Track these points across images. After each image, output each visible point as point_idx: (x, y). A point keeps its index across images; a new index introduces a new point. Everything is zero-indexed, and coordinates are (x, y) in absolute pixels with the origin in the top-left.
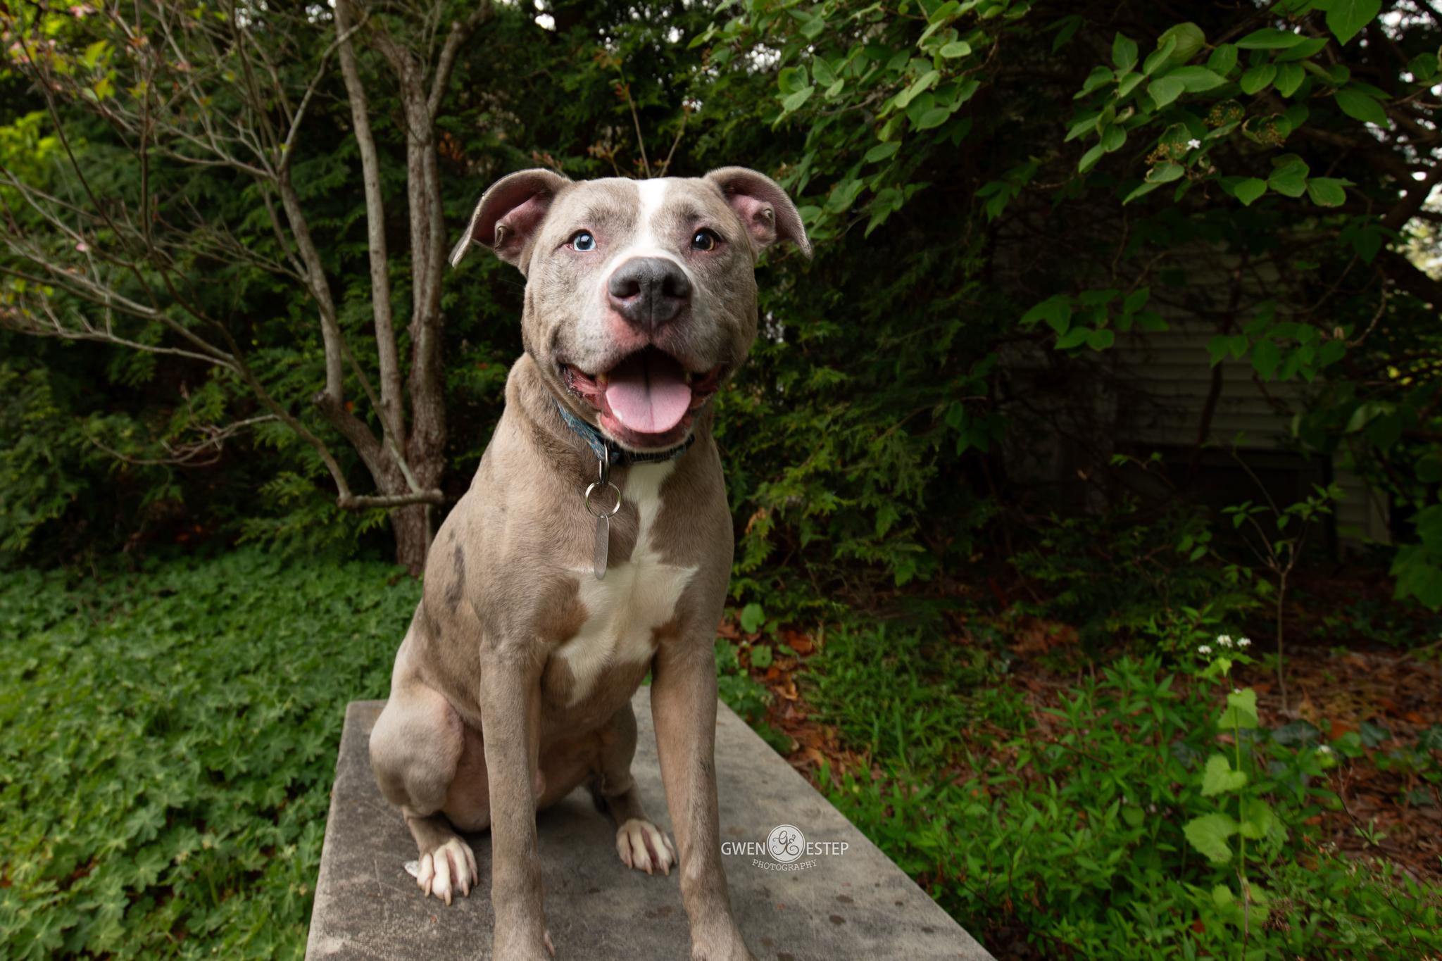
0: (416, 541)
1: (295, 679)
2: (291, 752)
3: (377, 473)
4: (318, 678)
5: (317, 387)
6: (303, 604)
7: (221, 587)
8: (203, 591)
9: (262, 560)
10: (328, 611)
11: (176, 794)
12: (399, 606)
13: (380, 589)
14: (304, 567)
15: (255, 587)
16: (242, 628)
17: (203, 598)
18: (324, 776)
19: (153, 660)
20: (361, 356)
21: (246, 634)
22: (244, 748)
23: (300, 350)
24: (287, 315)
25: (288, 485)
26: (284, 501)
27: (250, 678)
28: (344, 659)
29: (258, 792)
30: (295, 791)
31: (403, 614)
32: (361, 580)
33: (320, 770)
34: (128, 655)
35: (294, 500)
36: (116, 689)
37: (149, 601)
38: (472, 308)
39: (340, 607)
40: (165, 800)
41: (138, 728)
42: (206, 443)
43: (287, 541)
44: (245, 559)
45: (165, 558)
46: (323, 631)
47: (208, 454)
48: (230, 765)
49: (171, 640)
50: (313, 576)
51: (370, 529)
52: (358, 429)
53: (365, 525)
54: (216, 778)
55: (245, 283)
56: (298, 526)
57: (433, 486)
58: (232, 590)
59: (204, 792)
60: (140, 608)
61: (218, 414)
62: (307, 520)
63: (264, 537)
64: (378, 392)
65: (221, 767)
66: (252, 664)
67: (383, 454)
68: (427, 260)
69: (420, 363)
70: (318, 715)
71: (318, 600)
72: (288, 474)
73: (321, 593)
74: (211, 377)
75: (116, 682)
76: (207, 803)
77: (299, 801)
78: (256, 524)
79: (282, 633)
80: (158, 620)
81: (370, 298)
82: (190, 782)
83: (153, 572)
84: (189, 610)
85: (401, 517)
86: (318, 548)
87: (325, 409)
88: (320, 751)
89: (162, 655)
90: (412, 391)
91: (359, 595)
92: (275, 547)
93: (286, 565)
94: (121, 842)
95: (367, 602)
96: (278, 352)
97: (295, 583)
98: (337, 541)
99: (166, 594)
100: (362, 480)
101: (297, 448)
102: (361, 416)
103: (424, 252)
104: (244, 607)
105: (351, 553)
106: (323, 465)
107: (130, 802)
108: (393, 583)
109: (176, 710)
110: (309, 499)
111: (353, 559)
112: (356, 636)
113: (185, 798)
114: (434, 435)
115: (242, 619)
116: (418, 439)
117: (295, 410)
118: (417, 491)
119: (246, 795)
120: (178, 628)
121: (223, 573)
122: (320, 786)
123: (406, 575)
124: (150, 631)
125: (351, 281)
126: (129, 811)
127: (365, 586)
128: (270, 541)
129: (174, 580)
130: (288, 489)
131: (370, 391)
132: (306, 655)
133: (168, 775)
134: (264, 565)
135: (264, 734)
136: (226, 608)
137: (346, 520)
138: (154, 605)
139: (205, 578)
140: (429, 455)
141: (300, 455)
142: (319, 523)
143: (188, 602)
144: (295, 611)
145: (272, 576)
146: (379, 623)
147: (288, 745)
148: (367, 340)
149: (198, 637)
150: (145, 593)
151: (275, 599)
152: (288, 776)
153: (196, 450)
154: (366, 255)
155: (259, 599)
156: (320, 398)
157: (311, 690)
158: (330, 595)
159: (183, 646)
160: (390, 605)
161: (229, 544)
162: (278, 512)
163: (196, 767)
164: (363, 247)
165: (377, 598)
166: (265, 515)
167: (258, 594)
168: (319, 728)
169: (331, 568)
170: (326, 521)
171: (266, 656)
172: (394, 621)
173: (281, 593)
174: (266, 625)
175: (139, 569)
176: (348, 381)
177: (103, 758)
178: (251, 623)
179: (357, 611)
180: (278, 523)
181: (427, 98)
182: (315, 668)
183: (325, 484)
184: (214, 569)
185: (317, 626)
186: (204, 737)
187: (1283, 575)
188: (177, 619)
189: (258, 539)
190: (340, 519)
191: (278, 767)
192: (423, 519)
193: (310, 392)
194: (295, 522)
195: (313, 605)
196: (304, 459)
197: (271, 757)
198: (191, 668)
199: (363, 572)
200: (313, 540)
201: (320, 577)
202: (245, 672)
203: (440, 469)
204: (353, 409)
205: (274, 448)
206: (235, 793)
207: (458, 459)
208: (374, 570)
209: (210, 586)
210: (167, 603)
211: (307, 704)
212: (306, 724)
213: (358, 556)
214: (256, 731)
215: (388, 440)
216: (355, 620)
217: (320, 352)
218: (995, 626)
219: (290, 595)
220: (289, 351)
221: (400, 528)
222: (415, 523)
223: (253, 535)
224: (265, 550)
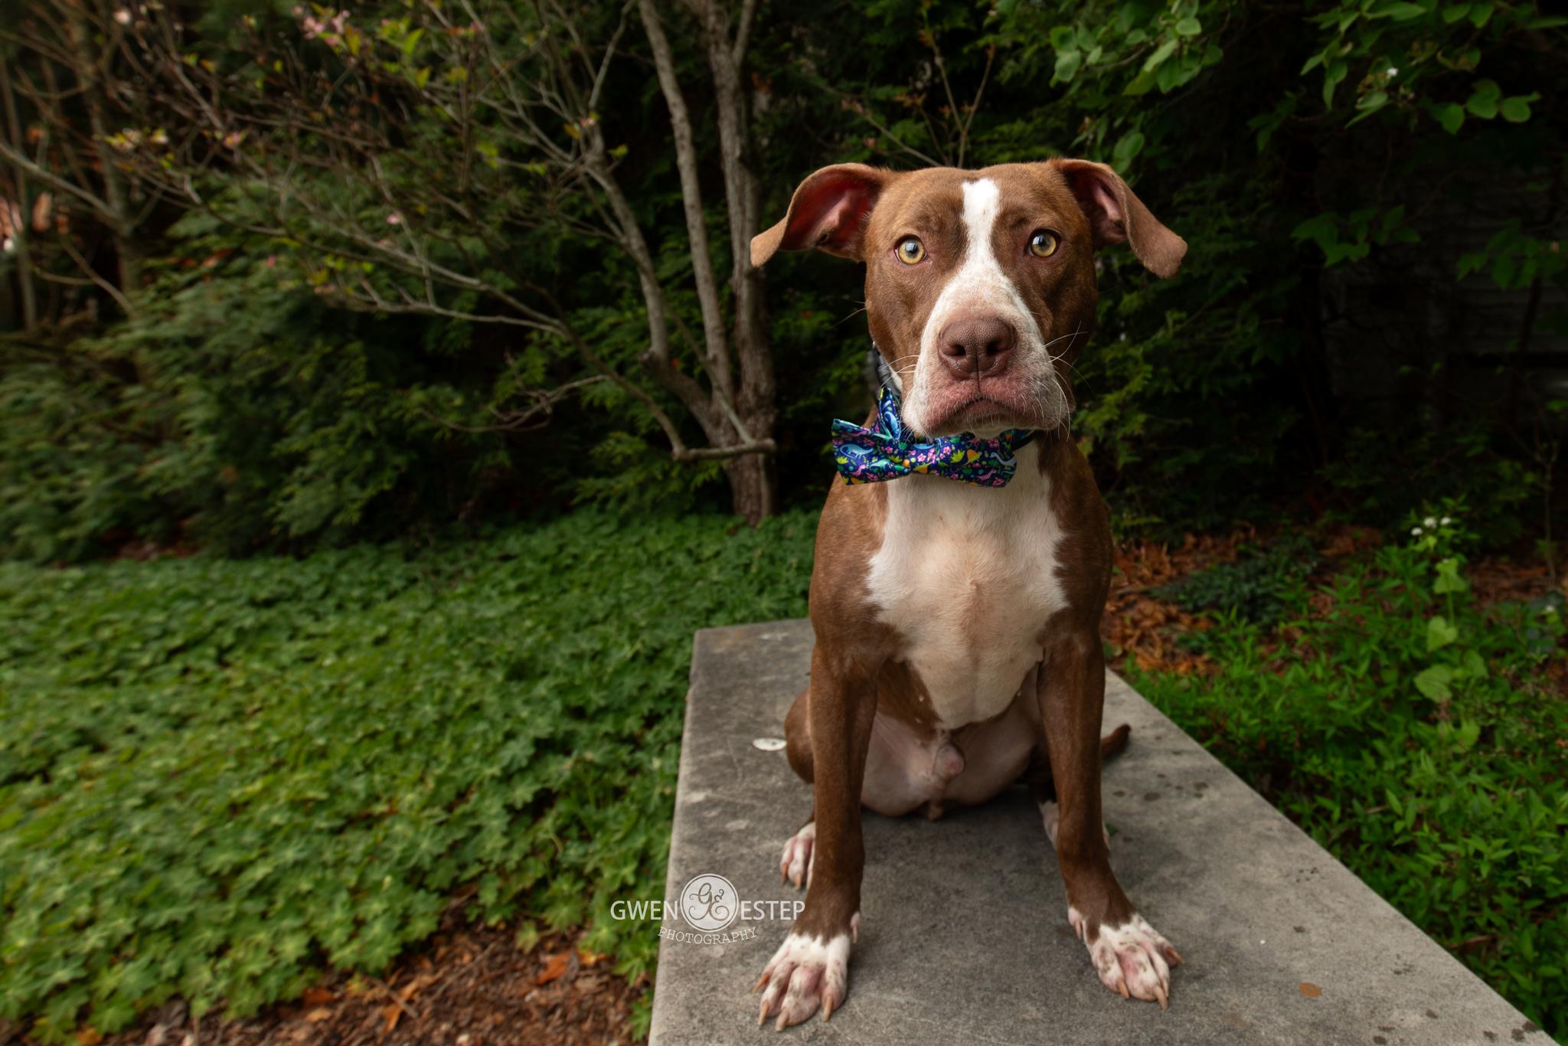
0: (753, 491)
1: (643, 623)
2: (644, 687)
3: (708, 428)
4: (665, 621)
5: (641, 346)
6: (644, 558)
7: (561, 548)
8: (543, 553)
9: (598, 519)
10: (670, 563)
11: (542, 727)
12: (739, 554)
13: (720, 540)
14: (643, 524)
15: (595, 545)
16: (586, 585)
17: (544, 560)
18: (678, 705)
19: (502, 618)
20: (683, 313)
21: (591, 590)
22: (601, 685)
23: (619, 309)
24: (605, 271)
25: (620, 445)
26: (619, 460)
27: (600, 628)
28: (689, 603)
29: (617, 722)
30: (651, 720)
31: (744, 560)
33: (674, 700)
34: (477, 616)
35: (627, 459)
36: (470, 646)
37: (490, 566)
39: (681, 558)
40: (532, 733)
41: (499, 676)
42: (536, 408)
43: (623, 499)
44: (583, 520)
45: (501, 525)
46: (667, 580)
47: (539, 417)
48: (589, 701)
49: (516, 601)
50: (652, 531)
51: (705, 483)
52: (687, 385)
53: (700, 479)
54: (578, 713)
55: (556, 243)
56: (632, 484)
57: (765, 437)
58: (573, 550)
59: (567, 725)
60: (481, 573)
61: (539, 378)
62: (641, 478)
63: (600, 496)
64: (704, 348)
65: (581, 703)
66: (600, 615)
67: (714, 408)
68: (743, 212)
69: (744, 317)
70: (668, 653)
71: (659, 554)
72: (619, 434)
73: (661, 546)
74: (530, 342)
75: (470, 640)
76: (571, 735)
77: (656, 728)
78: (590, 485)
79: (627, 585)
80: (502, 582)
81: (688, 250)
82: (554, 717)
83: (491, 539)
84: (531, 572)
85: (736, 469)
86: (656, 505)
87: (651, 366)
88: (670, 685)
89: (510, 614)
90: (738, 344)
91: (699, 545)
92: (611, 506)
93: (624, 523)
94: (495, 770)
95: (708, 552)
96: (597, 312)
97: (635, 539)
98: (673, 495)
99: (506, 558)
100: (694, 434)
101: (626, 407)
102: (688, 372)
103: (741, 203)
104: (585, 566)
105: (687, 507)
106: (655, 421)
107: (500, 738)
108: (733, 532)
109: (533, 658)
110: (642, 458)
111: (691, 512)
112: (700, 584)
113: (550, 730)
114: (764, 387)
115: (585, 576)
116: (747, 392)
117: (621, 369)
118: (748, 441)
119: (607, 726)
120: (522, 589)
121: (562, 535)
122: (676, 714)
123: (745, 524)
124: (494, 593)
125: (668, 233)
126: (499, 746)
127: (705, 538)
128: (606, 500)
129: (513, 543)
130: (619, 448)
131: (695, 347)
132: (652, 602)
133: (532, 713)
134: (601, 524)
135: (618, 673)
136: (569, 567)
137: (680, 475)
138: (496, 569)
139: (544, 540)
140: (759, 406)
141: (630, 413)
142: (652, 480)
143: (529, 564)
144: (638, 565)
145: (611, 535)
146: (721, 570)
147: (641, 682)
148: (688, 294)
149: (543, 596)
150: (485, 558)
151: (616, 555)
152: (645, 707)
153: (527, 414)
154: (680, 204)
155: (600, 557)
156: (646, 356)
157: (659, 632)
158: (671, 548)
159: (529, 604)
160: (730, 554)
161: (566, 508)
162: (611, 471)
163: (557, 705)
164: (676, 196)
165: (717, 548)
166: (598, 475)
167: (599, 552)
168: (669, 663)
169: (668, 522)
170: (660, 477)
171: (614, 607)
172: (736, 567)
173: (621, 550)
174: (610, 579)
175: (475, 537)
176: (674, 338)
177: (468, 703)
178: (595, 580)
179: (698, 561)
180: (612, 482)
181: (732, 47)
182: (662, 613)
183: (658, 441)
184: (552, 532)
185: (660, 577)
186: (562, 680)
187: (1549, 467)
188: (520, 581)
189: (593, 499)
190: (674, 474)
191: (633, 700)
192: (758, 470)
193: (635, 352)
194: (628, 480)
195: (655, 560)
196: (634, 417)
197: (625, 694)
198: (541, 622)
199: (701, 524)
200: (648, 496)
201: (659, 532)
202: (593, 622)
203: (771, 419)
204: (679, 365)
205: (602, 409)
206: (595, 726)
207: (790, 409)
208: (715, 521)
209: (550, 548)
210: (510, 566)
211: (656, 645)
212: (657, 662)
213: (696, 509)
214: (610, 670)
215: (717, 394)
216: (697, 569)
217: (641, 311)
218: (1307, 533)
219: (631, 551)
220: (610, 310)
221: (735, 480)
222: (751, 475)
223: (588, 495)
224: (601, 510)
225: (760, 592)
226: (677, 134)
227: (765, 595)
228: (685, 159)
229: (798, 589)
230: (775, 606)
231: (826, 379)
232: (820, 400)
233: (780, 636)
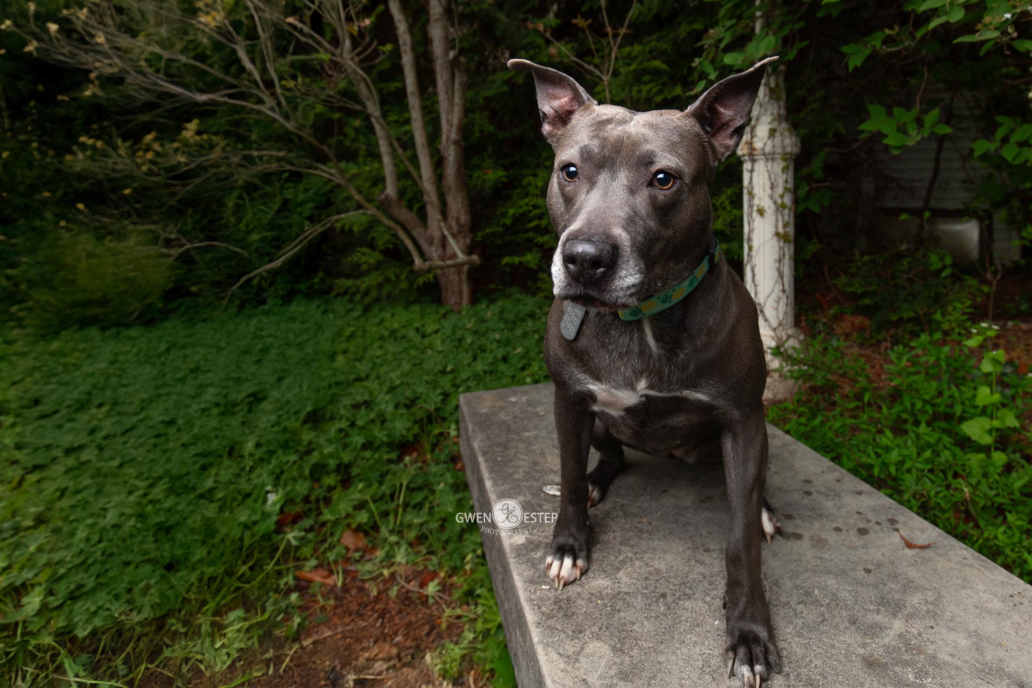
0: (456, 289)
3: (424, 245)
5: (378, 189)
6: (386, 334)
9: (349, 306)
10: (404, 337)
12: (453, 332)
13: (438, 321)
14: (381, 310)
15: (349, 325)
23: (357, 163)
24: (345, 135)
25: (365, 257)
26: (364, 267)
27: (365, 384)
32: (422, 316)
35: (370, 266)
38: (476, 128)
39: (412, 334)
43: (366, 293)
44: (339, 305)
46: (406, 349)
50: (388, 315)
51: (425, 283)
52: (410, 217)
56: (373, 283)
62: (380, 279)
63: (350, 291)
64: (422, 192)
66: (363, 375)
67: (429, 232)
69: (450, 171)
71: (396, 331)
72: (363, 249)
73: (396, 326)
78: (342, 283)
81: (408, 122)
85: (445, 276)
86: (389, 296)
87: (386, 204)
90: (445, 190)
91: (423, 326)
92: (358, 297)
93: (367, 309)
95: (430, 330)
97: (377, 320)
98: (401, 291)
102: (410, 208)
104: (344, 338)
105: (412, 299)
108: (445, 317)
109: (322, 408)
110: (377, 266)
111: (414, 302)
112: (430, 352)
114: (463, 219)
116: (450, 222)
118: (461, 257)
123: (452, 311)
127: (426, 320)
128: (353, 294)
130: (364, 259)
132: (400, 366)
134: (352, 310)
137: (407, 277)
140: (460, 232)
141: (370, 236)
142: (387, 280)
144: (382, 339)
145: (360, 317)
146: (442, 342)
151: (364, 332)
155: (353, 333)
156: (383, 197)
158: (403, 327)
160: (447, 331)
162: (356, 272)
165: (437, 327)
166: (348, 277)
167: (352, 329)
169: (399, 309)
170: (393, 279)
171: (371, 369)
172: (453, 341)
173: (368, 328)
176: (401, 184)
178: (352, 349)
179: (424, 336)
180: (358, 282)
185: (400, 347)
189: (345, 293)
190: (403, 277)
192: (462, 277)
194: (370, 281)
195: (393, 334)
196: (373, 239)
199: (422, 311)
200: (385, 292)
201: (393, 316)
202: (359, 380)
203: (468, 241)
204: (405, 203)
205: (351, 231)
207: (480, 234)
208: (431, 309)
211: (411, 397)
213: (418, 301)
216: (425, 341)
217: (378, 165)
219: (375, 329)
220: (350, 165)
221: (443, 282)
222: (454, 278)
223: (342, 290)
224: (351, 301)
225: (475, 358)
226: (401, 42)
227: (479, 361)
228: (407, 60)
229: (499, 356)
230: (487, 368)
231: (505, 214)
232: (499, 229)
233: (524, 399)
